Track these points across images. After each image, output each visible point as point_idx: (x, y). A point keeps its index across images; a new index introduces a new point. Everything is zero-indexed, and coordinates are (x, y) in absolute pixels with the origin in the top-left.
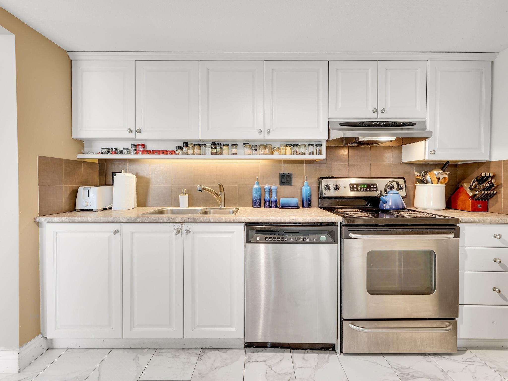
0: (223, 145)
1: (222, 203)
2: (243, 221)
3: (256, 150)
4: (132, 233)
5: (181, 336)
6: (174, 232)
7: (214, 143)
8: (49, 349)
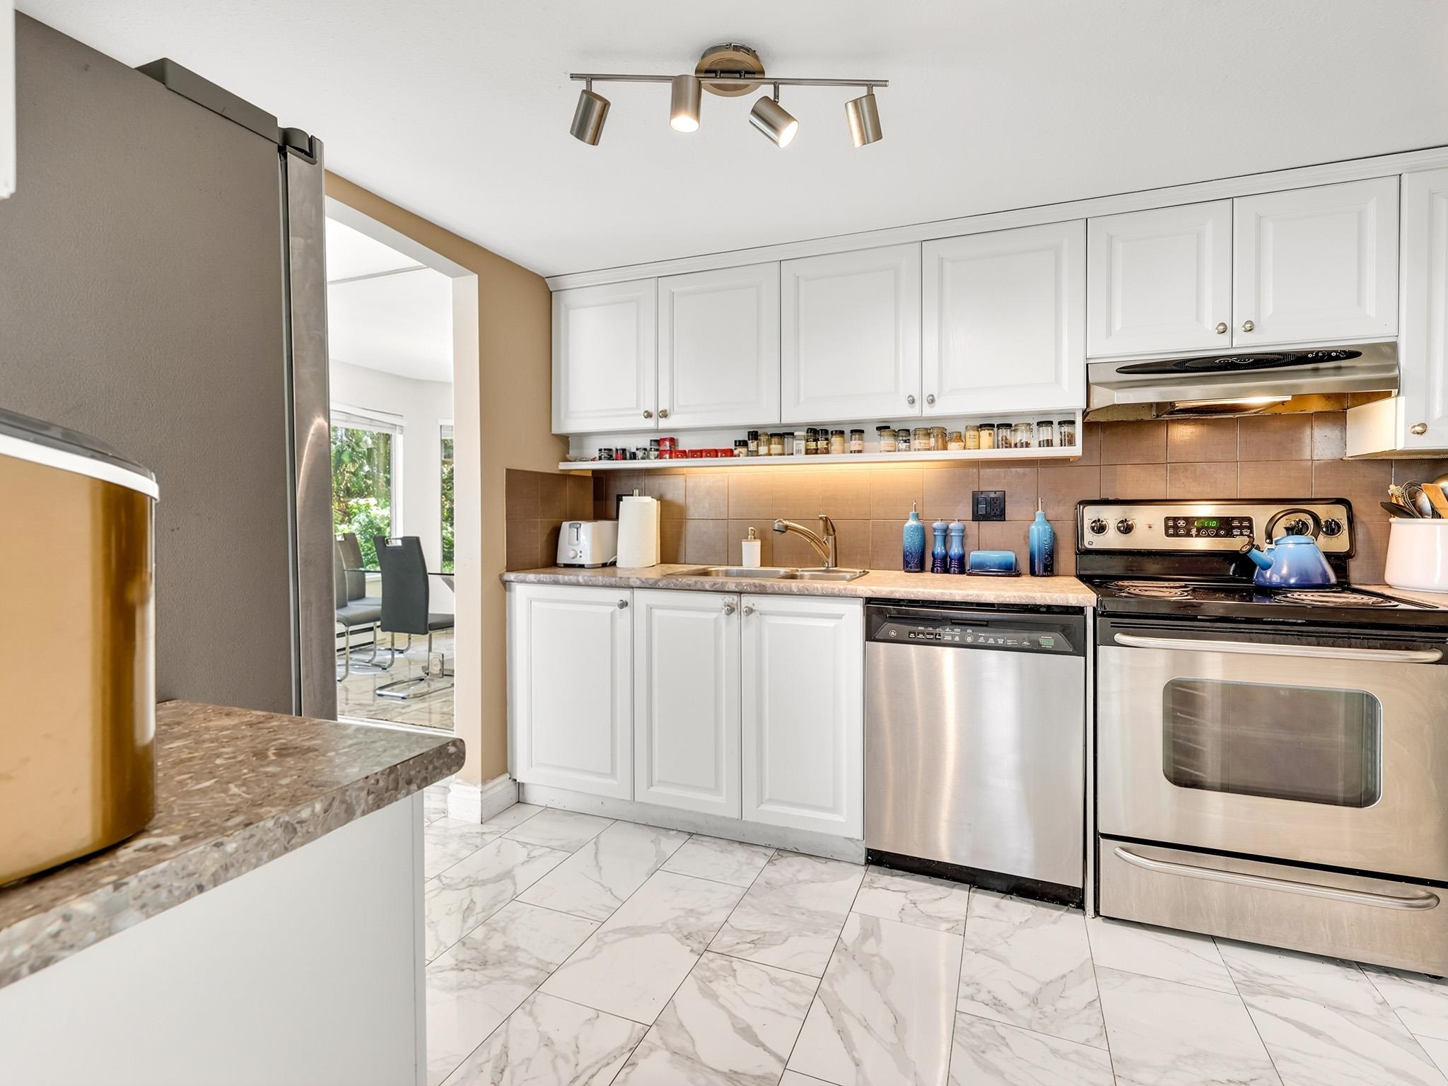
0: (832, 432)
1: (831, 560)
2: (859, 593)
3: (905, 441)
4: (650, 609)
5: (736, 815)
6: (724, 611)
7: (811, 429)
8: (518, 802)
